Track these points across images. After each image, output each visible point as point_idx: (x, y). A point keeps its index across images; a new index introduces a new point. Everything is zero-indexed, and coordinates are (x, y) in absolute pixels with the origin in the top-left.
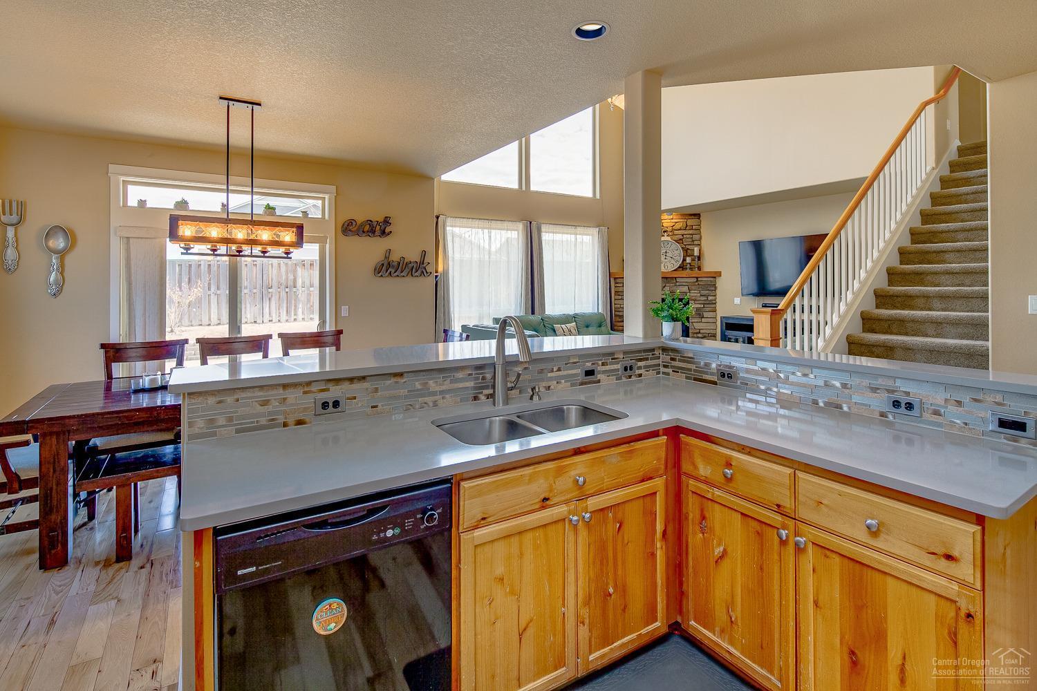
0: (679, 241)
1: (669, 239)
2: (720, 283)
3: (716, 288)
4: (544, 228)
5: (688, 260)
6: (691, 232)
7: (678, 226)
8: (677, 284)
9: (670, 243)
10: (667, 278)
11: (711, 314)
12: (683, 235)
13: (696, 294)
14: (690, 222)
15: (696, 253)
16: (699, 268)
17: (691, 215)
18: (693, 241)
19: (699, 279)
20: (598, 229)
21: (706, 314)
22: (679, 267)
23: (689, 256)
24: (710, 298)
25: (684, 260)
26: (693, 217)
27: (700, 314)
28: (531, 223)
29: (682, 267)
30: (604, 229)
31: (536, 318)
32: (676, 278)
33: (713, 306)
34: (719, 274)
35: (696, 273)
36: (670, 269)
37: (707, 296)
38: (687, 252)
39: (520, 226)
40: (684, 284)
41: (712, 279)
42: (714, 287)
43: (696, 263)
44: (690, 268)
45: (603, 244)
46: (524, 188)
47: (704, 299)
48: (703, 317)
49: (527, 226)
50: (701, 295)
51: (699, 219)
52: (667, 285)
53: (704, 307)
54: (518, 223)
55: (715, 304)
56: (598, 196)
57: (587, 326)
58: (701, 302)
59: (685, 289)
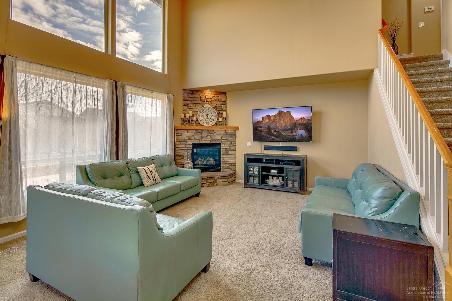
0: (214, 108)
1: (209, 106)
2: (238, 133)
3: (236, 136)
4: (128, 89)
5: (220, 119)
6: (221, 103)
7: (214, 99)
8: (215, 134)
9: (210, 109)
10: (209, 130)
11: (233, 152)
12: (217, 104)
13: (225, 140)
14: (221, 97)
15: (224, 116)
16: (226, 125)
17: (221, 93)
18: (222, 108)
19: (227, 131)
20: (167, 95)
21: (230, 152)
22: (215, 124)
23: (220, 117)
24: (233, 143)
25: (218, 120)
26: (222, 94)
27: (227, 153)
28: (116, 82)
29: (216, 124)
30: (171, 96)
31: (121, 163)
32: (214, 130)
33: (234, 147)
34: (238, 128)
35: (224, 128)
36: (210, 125)
37: (231, 141)
38: (219, 115)
39: (107, 83)
40: (219, 134)
41: (234, 131)
42: (234, 136)
43: (224, 122)
44: (221, 125)
45: (170, 106)
46: (110, 53)
47: (230, 143)
48: (229, 154)
49: (113, 85)
50: (228, 141)
51: (226, 95)
52: (209, 134)
53: (229, 148)
54: (104, 81)
55: (235, 146)
56: (166, 73)
57: (162, 166)
58: (227, 145)
59: (219, 137)
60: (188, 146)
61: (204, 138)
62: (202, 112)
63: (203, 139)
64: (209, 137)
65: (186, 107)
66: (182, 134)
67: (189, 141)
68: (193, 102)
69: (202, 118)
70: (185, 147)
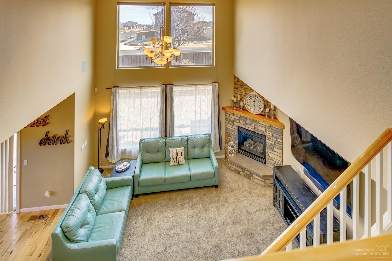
5: (267, 110)
8: (259, 124)
10: (252, 119)
11: (280, 151)
15: (272, 107)
19: (272, 126)
21: (276, 150)
22: (261, 113)
23: (268, 107)
24: (279, 140)
25: (265, 109)
27: (272, 148)
30: (216, 85)
33: (281, 146)
36: (256, 113)
37: (277, 138)
38: (267, 104)
40: (263, 126)
41: (280, 128)
42: (281, 134)
45: (215, 93)
48: (274, 151)
50: (273, 136)
52: (253, 123)
53: (275, 144)
56: (214, 64)
57: (194, 148)
58: (272, 140)
59: (263, 129)
60: (235, 127)
61: (249, 125)
62: (249, 98)
63: (247, 126)
64: (253, 125)
65: (237, 90)
66: (229, 115)
67: (235, 123)
68: (242, 86)
69: (248, 103)
70: (232, 127)
